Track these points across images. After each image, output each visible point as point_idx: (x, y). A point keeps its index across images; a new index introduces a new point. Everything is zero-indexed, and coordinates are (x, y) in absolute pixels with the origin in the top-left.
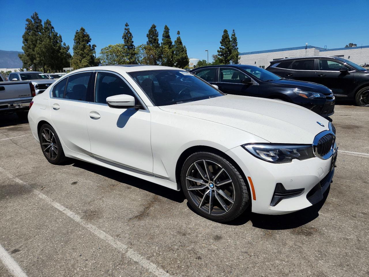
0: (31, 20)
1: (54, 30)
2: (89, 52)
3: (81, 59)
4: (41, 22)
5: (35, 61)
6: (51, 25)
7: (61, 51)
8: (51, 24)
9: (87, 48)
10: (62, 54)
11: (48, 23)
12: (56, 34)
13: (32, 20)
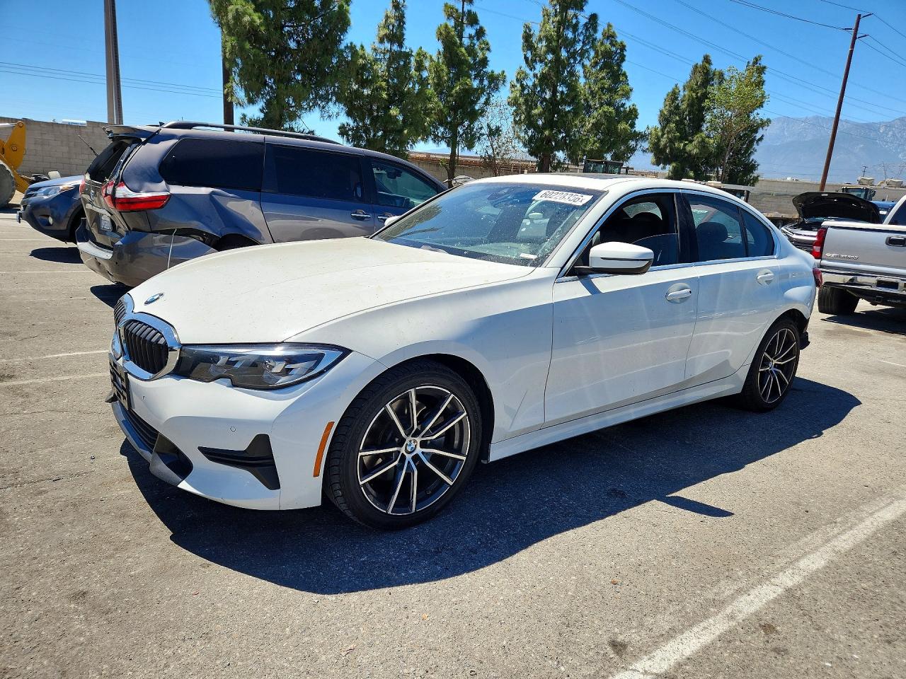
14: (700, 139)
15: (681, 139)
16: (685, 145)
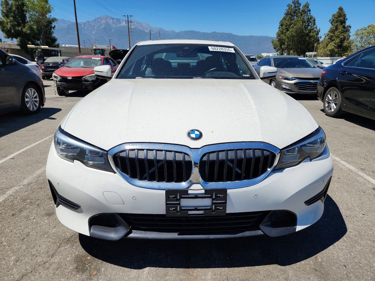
0: (291, 5)
1: (310, 13)
2: (340, 34)
3: (328, 43)
4: (300, 6)
5: (283, 46)
6: (308, 8)
7: (311, 34)
8: (309, 6)
9: (339, 29)
10: (310, 37)
11: (307, 6)
12: (311, 17)
13: (293, 5)
14: (29, 26)
15: (19, 25)
16: (21, 28)
